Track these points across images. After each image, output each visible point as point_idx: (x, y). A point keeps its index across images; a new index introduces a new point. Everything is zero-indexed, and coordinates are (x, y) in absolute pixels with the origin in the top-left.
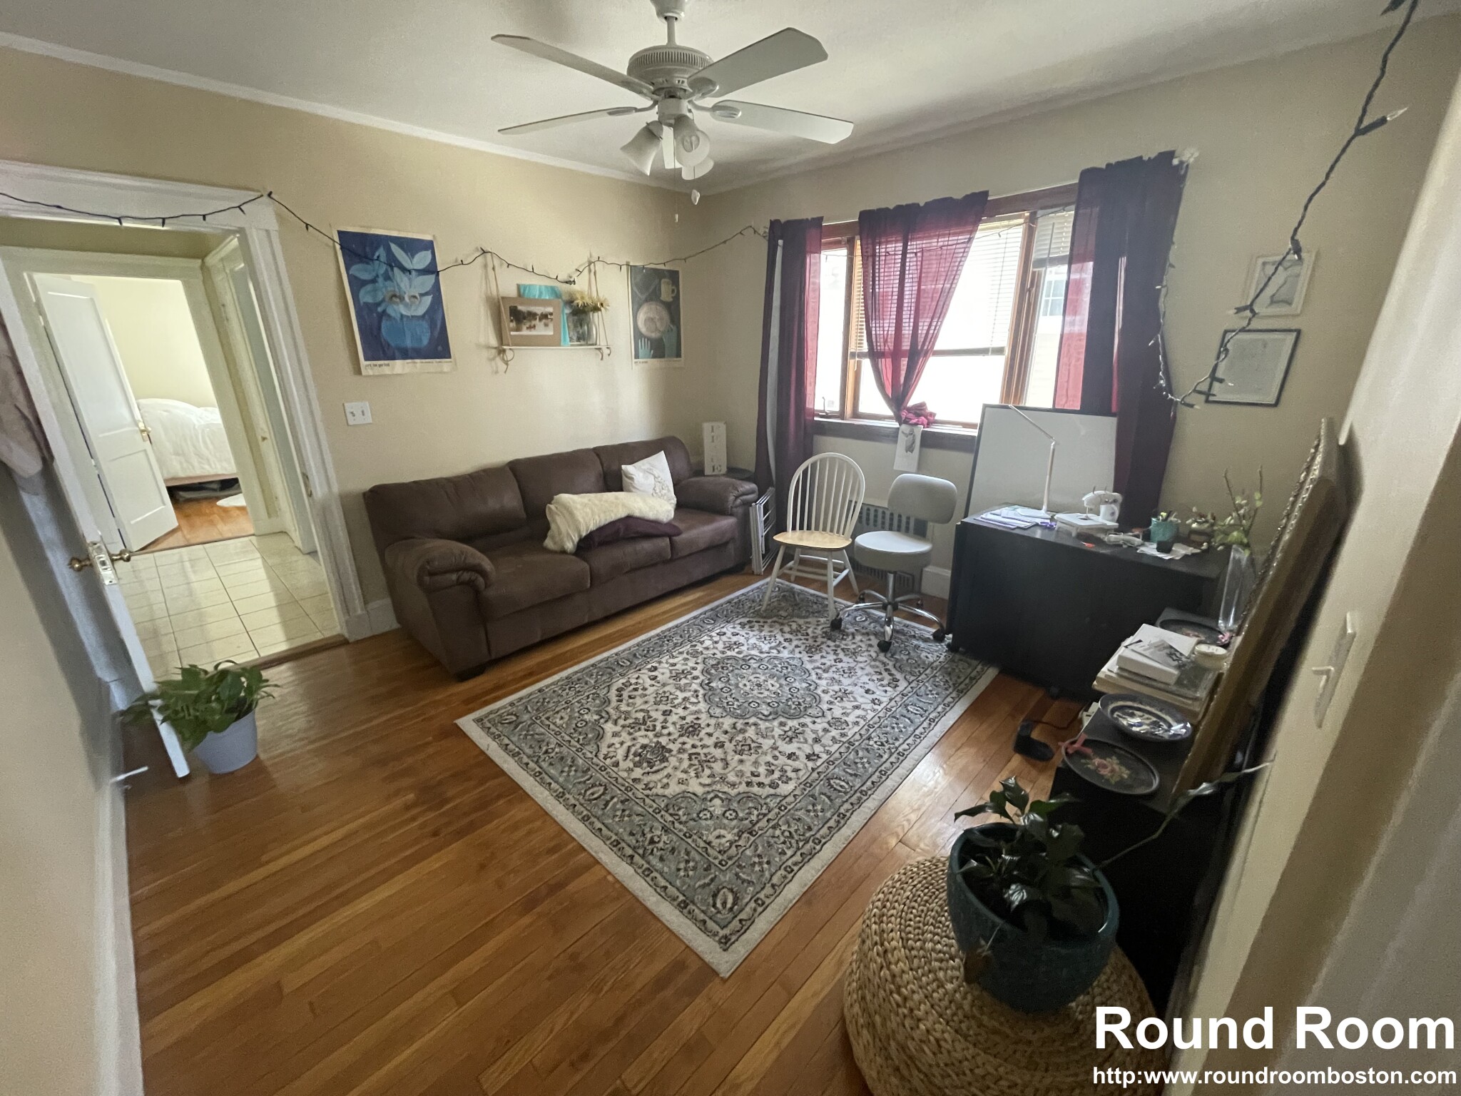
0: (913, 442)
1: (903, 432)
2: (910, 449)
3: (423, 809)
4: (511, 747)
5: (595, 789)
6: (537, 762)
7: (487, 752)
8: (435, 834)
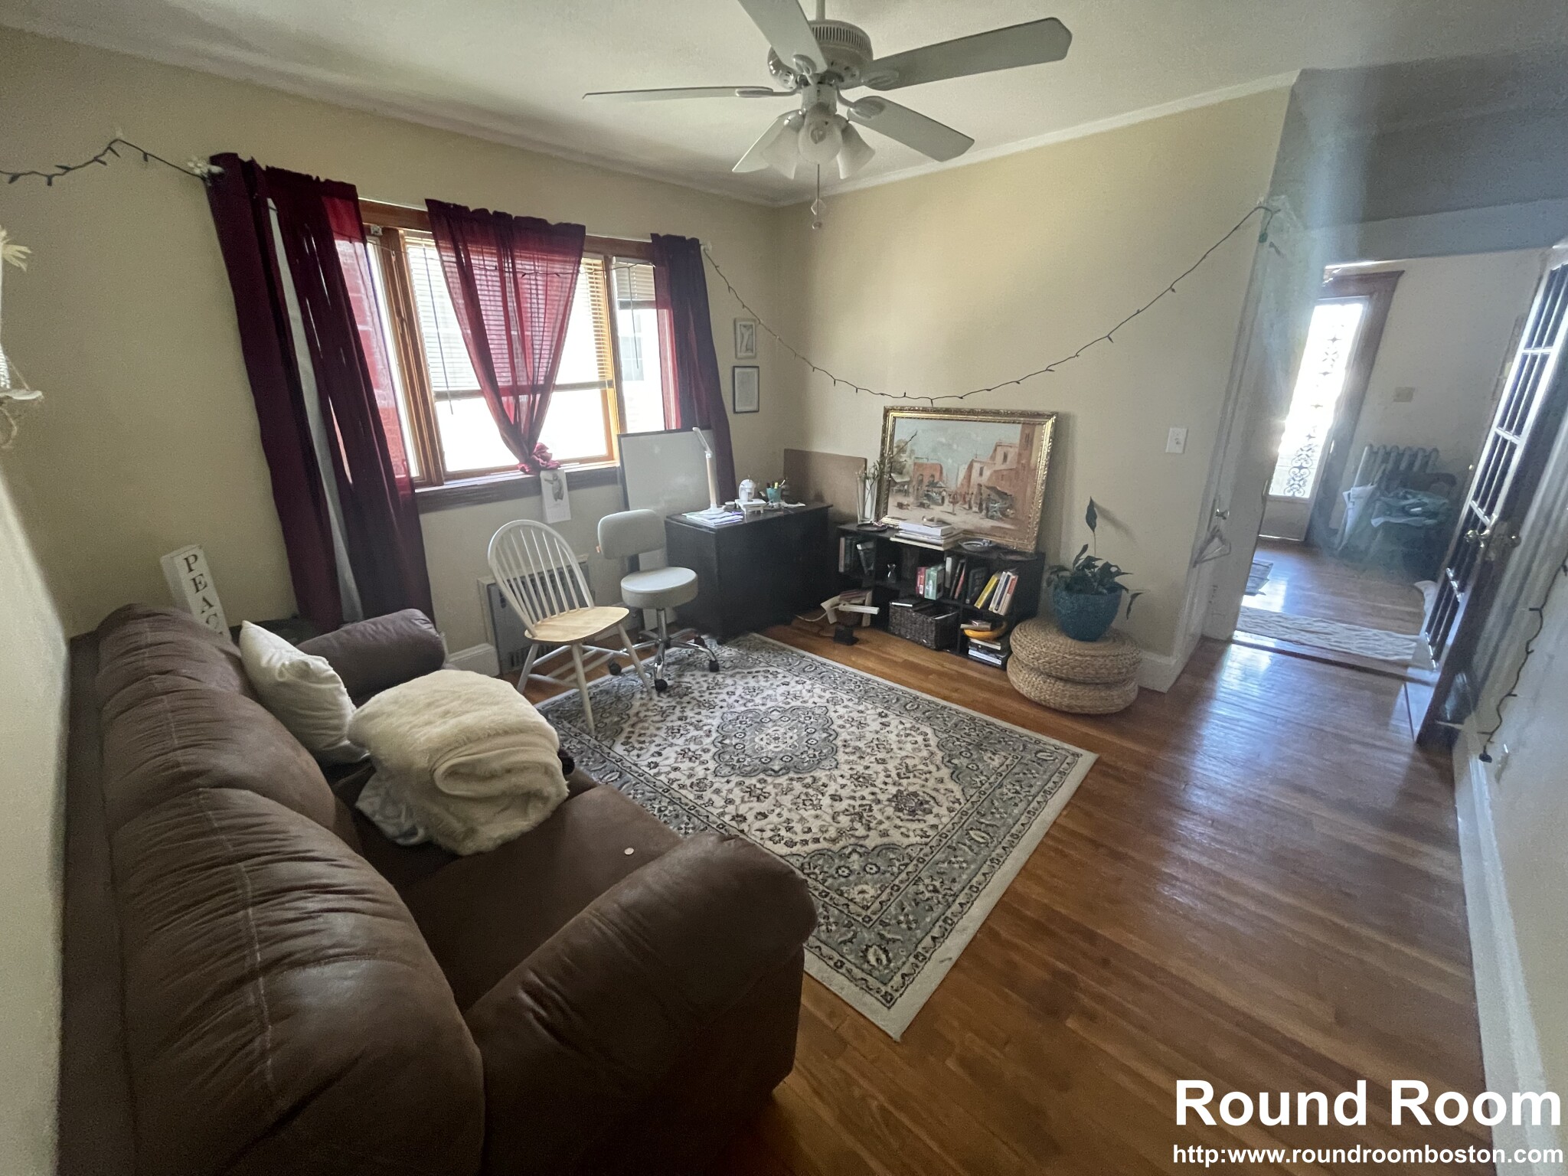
0: (561, 488)
1: (546, 480)
2: (558, 496)
3: (1082, 996)
4: (936, 932)
5: (974, 836)
6: (956, 896)
7: (954, 959)
8: (1105, 963)
